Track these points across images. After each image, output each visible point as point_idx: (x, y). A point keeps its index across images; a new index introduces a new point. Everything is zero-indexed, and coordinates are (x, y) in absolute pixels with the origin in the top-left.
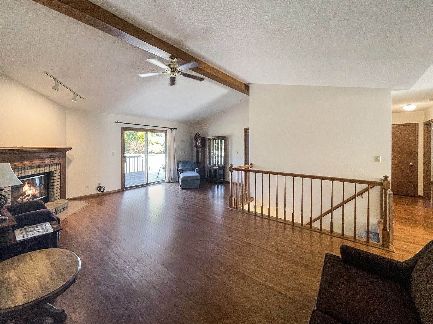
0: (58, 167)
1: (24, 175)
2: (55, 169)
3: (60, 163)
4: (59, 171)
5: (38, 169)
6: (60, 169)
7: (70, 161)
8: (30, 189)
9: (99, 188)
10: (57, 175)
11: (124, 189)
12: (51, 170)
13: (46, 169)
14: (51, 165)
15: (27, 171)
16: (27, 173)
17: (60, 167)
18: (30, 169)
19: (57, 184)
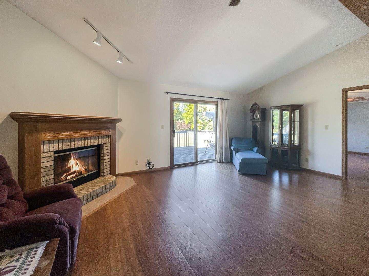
0: (108, 140)
1: (70, 148)
2: (105, 142)
3: (110, 135)
4: (109, 144)
5: (86, 142)
6: (110, 142)
7: (121, 134)
8: (77, 164)
9: (148, 164)
10: (106, 148)
11: (173, 167)
12: (100, 143)
13: (95, 142)
14: (100, 137)
15: (73, 143)
16: (73, 145)
17: (110, 140)
18: (76, 141)
19: (106, 159)
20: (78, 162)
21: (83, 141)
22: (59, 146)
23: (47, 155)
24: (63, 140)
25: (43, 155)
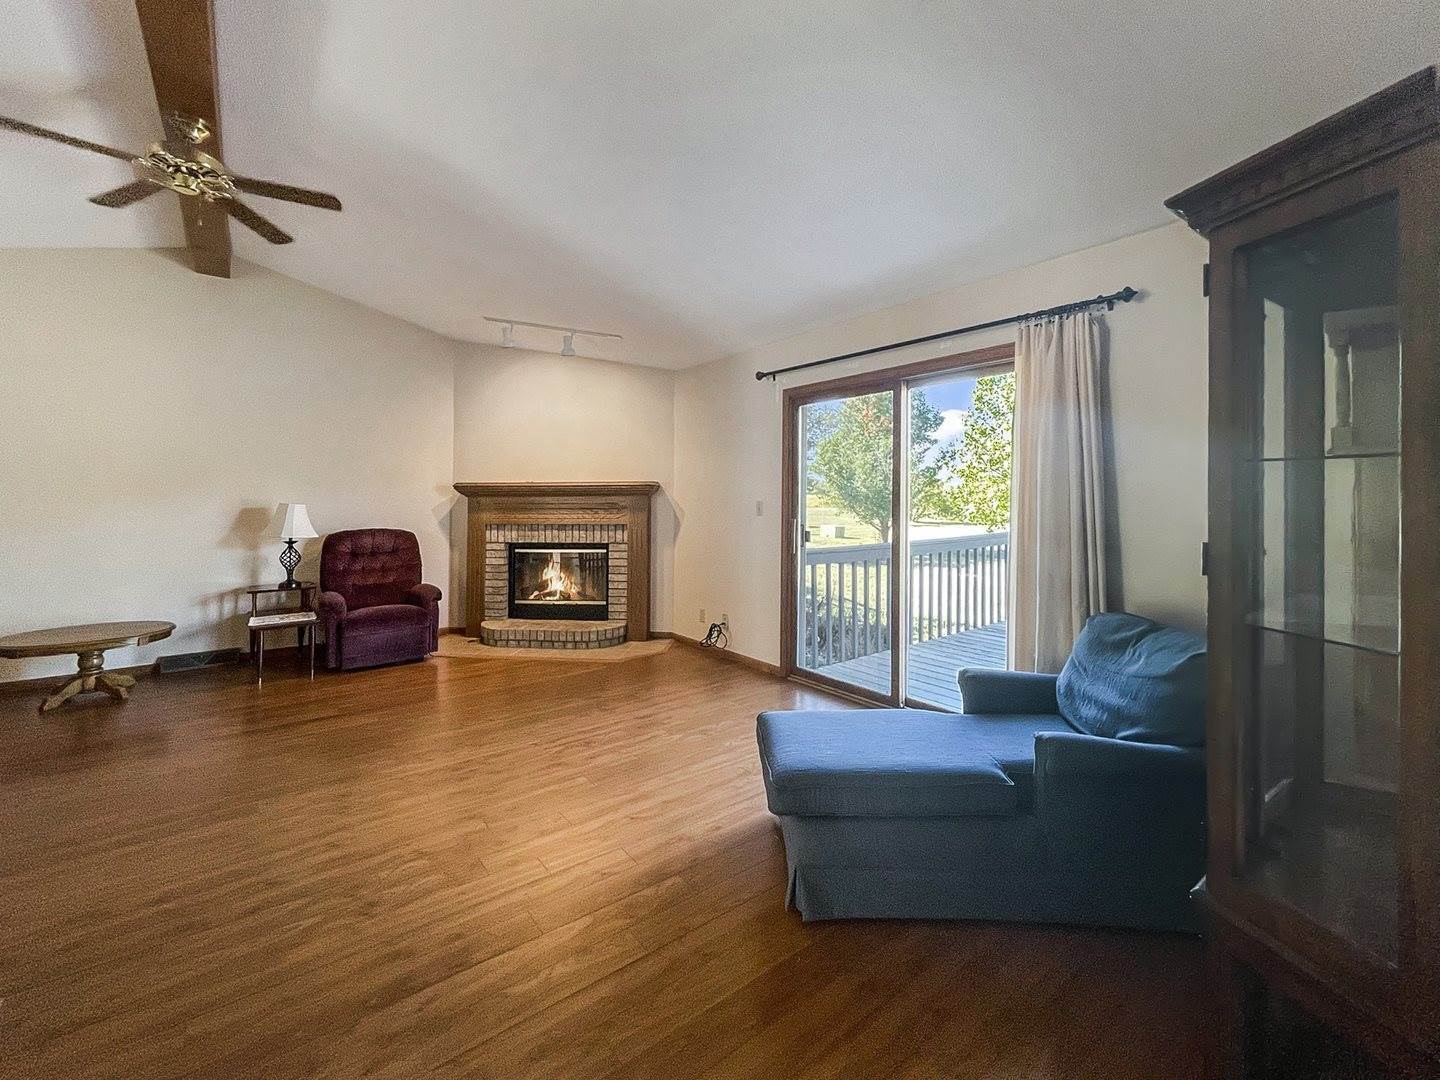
0: (621, 535)
2: (612, 540)
3: (626, 525)
4: (624, 546)
6: (628, 541)
8: (560, 578)
10: (616, 555)
11: (791, 674)
12: (597, 541)
14: (597, 528)
17: (627, 537)
20: (563, 575)
21: (555, 532)
22: (513, 536)
23: (495, 546)
24: (519, 525)
25: (488, 546)
